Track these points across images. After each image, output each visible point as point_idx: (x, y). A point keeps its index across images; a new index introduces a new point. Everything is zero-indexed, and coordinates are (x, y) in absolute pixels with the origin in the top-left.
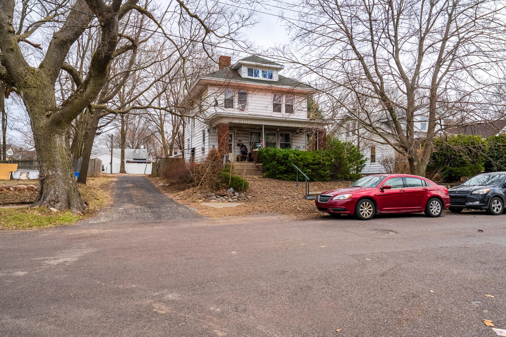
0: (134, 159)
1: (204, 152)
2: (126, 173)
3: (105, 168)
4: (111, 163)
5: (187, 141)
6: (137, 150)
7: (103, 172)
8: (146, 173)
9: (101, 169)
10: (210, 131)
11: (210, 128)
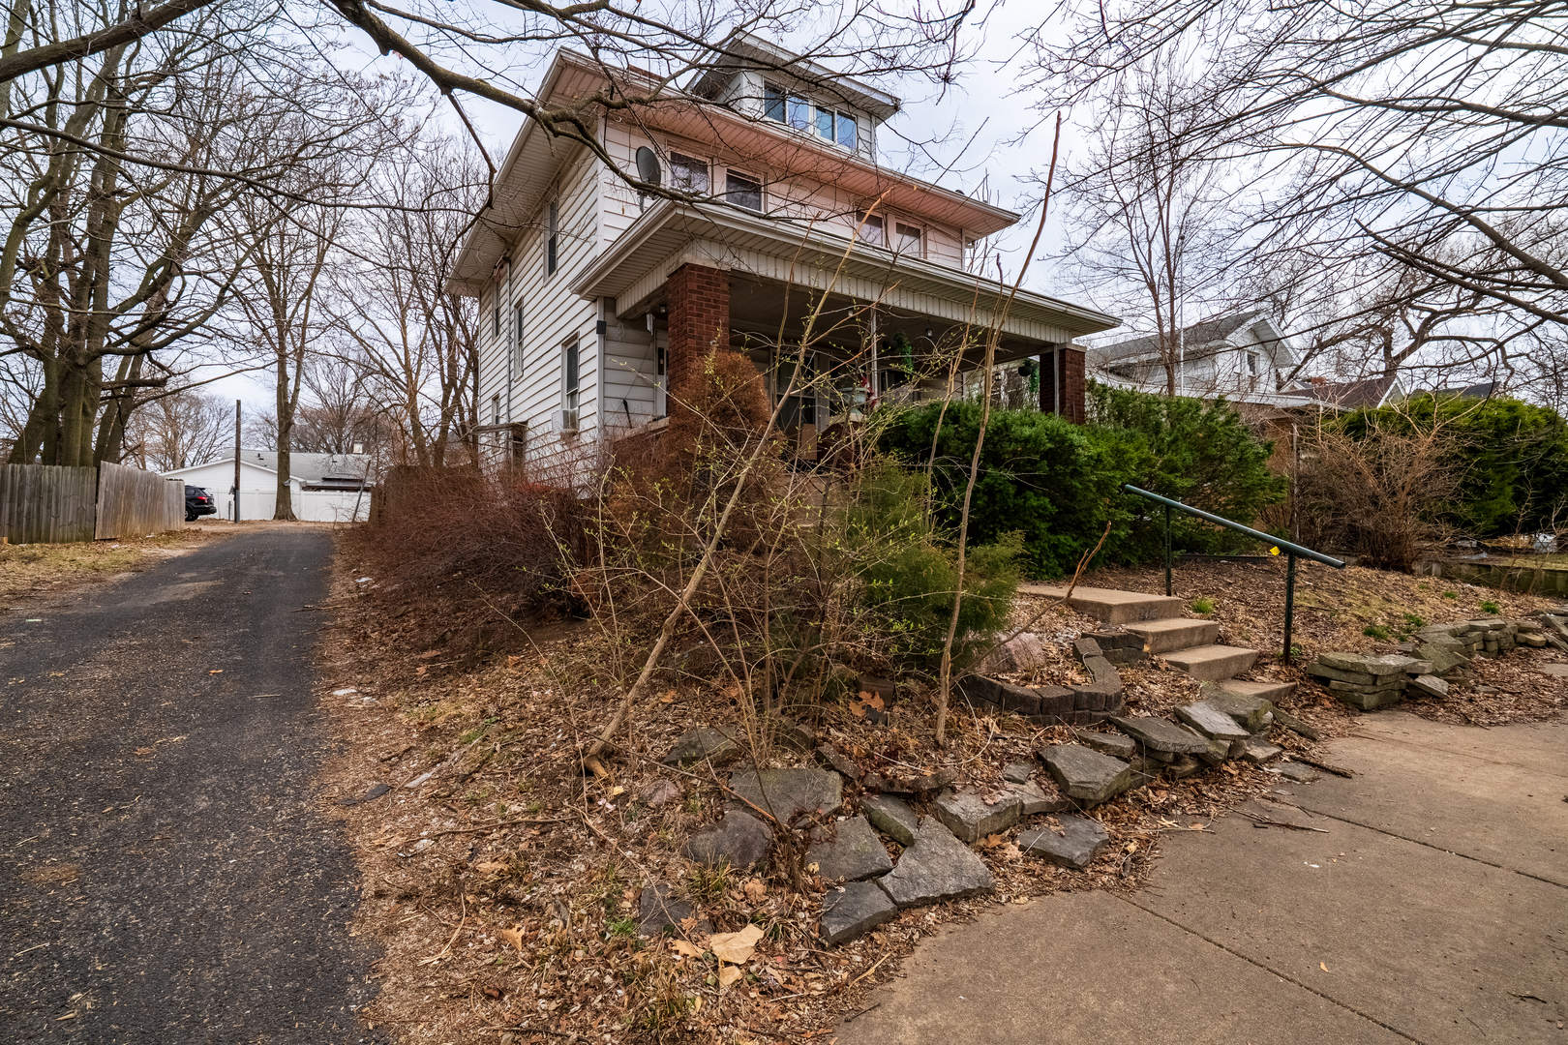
0: (325, 479)
1: (574, 434)
2: (295, 520)
4: (235, 490)
5: (490, 402)
8: (357, 519)
10: (611, 331)
11: (609, 315)
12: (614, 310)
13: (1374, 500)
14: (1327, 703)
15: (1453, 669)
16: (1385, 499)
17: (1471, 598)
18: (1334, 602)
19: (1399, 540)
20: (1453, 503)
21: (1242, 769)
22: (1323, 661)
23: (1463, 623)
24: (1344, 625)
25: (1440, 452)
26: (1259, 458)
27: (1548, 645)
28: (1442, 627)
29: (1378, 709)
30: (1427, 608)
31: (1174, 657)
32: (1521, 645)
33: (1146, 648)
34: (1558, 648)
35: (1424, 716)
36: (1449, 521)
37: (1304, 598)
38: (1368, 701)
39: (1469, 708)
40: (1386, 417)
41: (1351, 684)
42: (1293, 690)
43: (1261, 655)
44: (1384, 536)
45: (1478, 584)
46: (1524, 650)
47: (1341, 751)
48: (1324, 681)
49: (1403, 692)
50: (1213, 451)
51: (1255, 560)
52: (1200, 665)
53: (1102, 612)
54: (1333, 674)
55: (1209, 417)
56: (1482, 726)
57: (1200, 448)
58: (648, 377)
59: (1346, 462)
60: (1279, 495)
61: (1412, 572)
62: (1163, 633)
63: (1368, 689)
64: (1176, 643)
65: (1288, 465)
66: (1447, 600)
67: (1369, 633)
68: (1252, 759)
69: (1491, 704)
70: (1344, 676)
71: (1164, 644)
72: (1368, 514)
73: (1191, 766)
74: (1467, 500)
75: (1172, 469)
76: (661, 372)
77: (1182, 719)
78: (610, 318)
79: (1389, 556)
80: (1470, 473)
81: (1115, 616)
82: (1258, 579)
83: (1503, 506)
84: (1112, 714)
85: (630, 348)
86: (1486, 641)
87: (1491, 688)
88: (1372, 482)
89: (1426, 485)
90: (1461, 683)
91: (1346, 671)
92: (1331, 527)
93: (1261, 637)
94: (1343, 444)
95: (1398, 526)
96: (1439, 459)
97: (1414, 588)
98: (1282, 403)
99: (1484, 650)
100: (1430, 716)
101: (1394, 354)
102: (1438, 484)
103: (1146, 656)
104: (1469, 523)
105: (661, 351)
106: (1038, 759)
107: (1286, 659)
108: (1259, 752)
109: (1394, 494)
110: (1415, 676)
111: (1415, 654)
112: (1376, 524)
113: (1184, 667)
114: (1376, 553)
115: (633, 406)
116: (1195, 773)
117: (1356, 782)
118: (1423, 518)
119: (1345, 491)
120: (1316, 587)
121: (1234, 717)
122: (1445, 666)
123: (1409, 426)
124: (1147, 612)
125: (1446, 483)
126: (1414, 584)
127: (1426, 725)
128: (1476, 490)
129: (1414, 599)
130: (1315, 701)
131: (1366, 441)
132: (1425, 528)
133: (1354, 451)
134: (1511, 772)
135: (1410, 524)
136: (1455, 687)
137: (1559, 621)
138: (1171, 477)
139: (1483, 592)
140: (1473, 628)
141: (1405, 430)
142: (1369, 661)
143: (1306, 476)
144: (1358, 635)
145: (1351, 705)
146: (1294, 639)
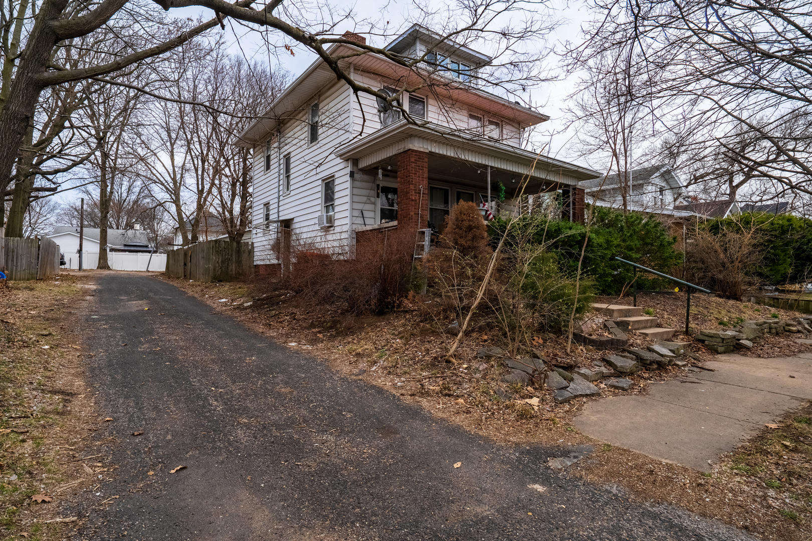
0: (125, 245)
1: (330, 227)
2: (110, 270)
3: (66, 259)
4: (80, 251)
5: (260, 207)
6: (130, 232)
7: (63, 267)
8: (150, 269)
9: (57, 261)
10: (356, 175)
11: (355, 168)
12: (357, 166)
13: (723, 265)
14: (704, 350)
15: (755, 338)
16: (728, 265)
17: (767, 312)
18: (705, 312)
19: (735, 284)
20: (760, 267)
21: (673, 368)
22: (702, 333)
23: (761, 320)
24: (710, 320)
25: (755, 242)
26: (670, 244)
27: (799, 332)
28: (751, 321)
29: (724, 353)
30: (746, 316)
31: (640, 331)
32: (787, 331)
33: (630, 327)
34: (803, 333)
35: (743, 355)
36: (757, 276)
37: (693, 310)
38: (720, 349)
39: (760, 352)
40: (729, 223)
41: (713, 342)
42: (690, 345)
43: (676, 332)
44: (728, 283)
45: (771, 306)
46: (788, 333)
47: (709, 364)
48: (703, 341)
49: (734, 346)
50: (648, 241)
51: (668, 293)
52: (652, 334)
53: (609, 312)
54: (706, 338)
55: (647, 224)
56: (765, 358)
57: (642, 239)
58: (373, 199)
59: (710, 246)
60: (679, 261)
61: (741, 300)
62: (636, 321)
63: (720, 344)
64: (641, 326)
65: (682, 247)
66: (756, 312)
67: (720, 324)
68: (677, 365)
69: (770, 351)
70: (710, 339)
71: (636, 326)
72: (720, 272)
73: (655, 366)
74: (766, 265)
75: (630, 249)
76: (378, 197)
77: (650, 350)
78: (355, 170)
79: (730, 292)
80: (769, 252)
81: (615, 314)
82: (671, 302)
83: (785, 268)
84: (625, 347)
85: (364, 184)
86: (770, 328)
87: (771, 345)
88: (722, 256)
89: (747, 258)
90: (758, 343)
91: (712, 337)
92: (702, 278)
93: (675, 324)
94: (708, 237)
95: (734, 278)
96: (754, 245)
97: (741, 307)
98: (677, 214)
99: (770, 332)
100: (745, 355)
101: (734, 184)
102: (753, 257)
103: (631, 331)
104: (767, 277)
105: (378, 186)
106: (604, 360)
107: (687, 332)
108: (680, 363)
109: (733, 262)
110: (740, 340)
111: (740, 331)
112: (724, 277)
113: (646, 335)
114: (724, 291)
115: (366, 214)
116: (657, 369)
117: (716, 372)
118: (746, 274)
119: (709, 260)
120: (697, 305)
121: (670, 350)
122: (752, 336)
123: (740, 228)
124: (627, 313)
125: (757, 257)
126: (741, 306)
127: (743, 358)
128: (772, 261)
129: (741, 311)
130: (699, 349)
131: (720, 235)
132: (747, 279)
133: (714, 239)
134: (773, 370)
135: (740, 277)
136: (756, 345)
137: (805, 322)
138: (630, 253)
139: (773, 310)
140: (765, 323)
141: (738, 231)
142: (721, 332)
143: (690, 252)
144: (716, 324)
145: (713, 351)
146: (690, 325)
